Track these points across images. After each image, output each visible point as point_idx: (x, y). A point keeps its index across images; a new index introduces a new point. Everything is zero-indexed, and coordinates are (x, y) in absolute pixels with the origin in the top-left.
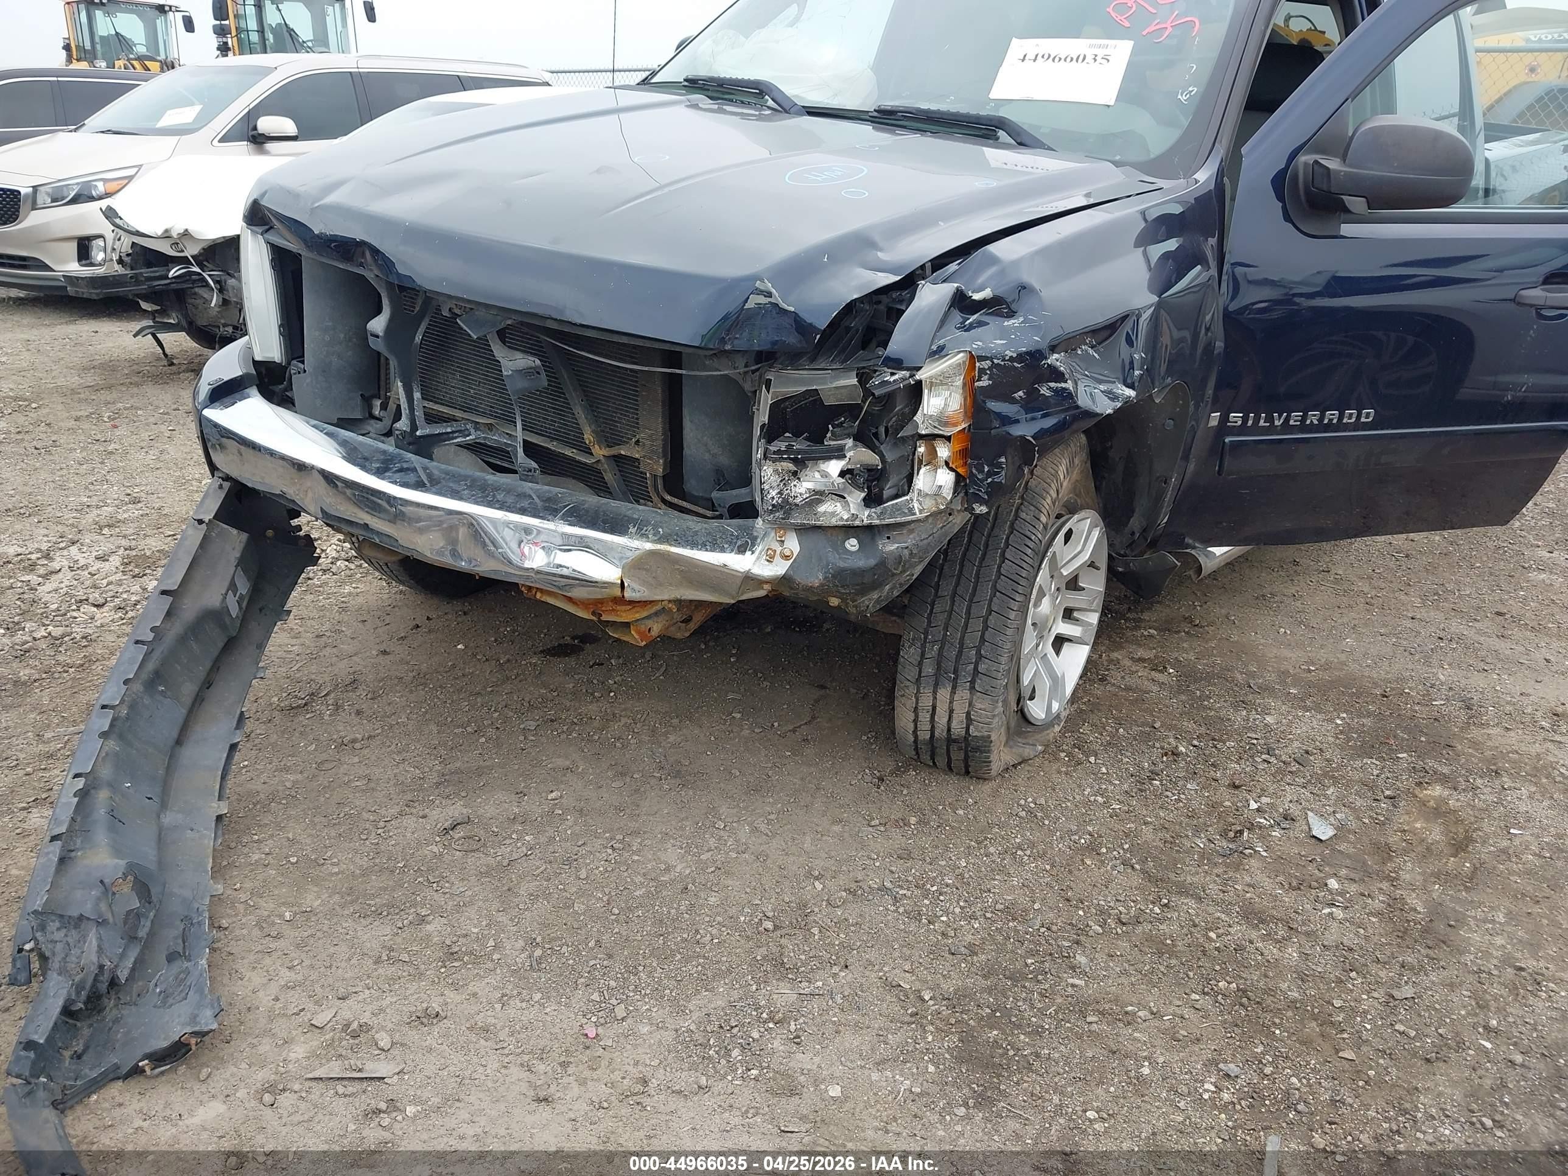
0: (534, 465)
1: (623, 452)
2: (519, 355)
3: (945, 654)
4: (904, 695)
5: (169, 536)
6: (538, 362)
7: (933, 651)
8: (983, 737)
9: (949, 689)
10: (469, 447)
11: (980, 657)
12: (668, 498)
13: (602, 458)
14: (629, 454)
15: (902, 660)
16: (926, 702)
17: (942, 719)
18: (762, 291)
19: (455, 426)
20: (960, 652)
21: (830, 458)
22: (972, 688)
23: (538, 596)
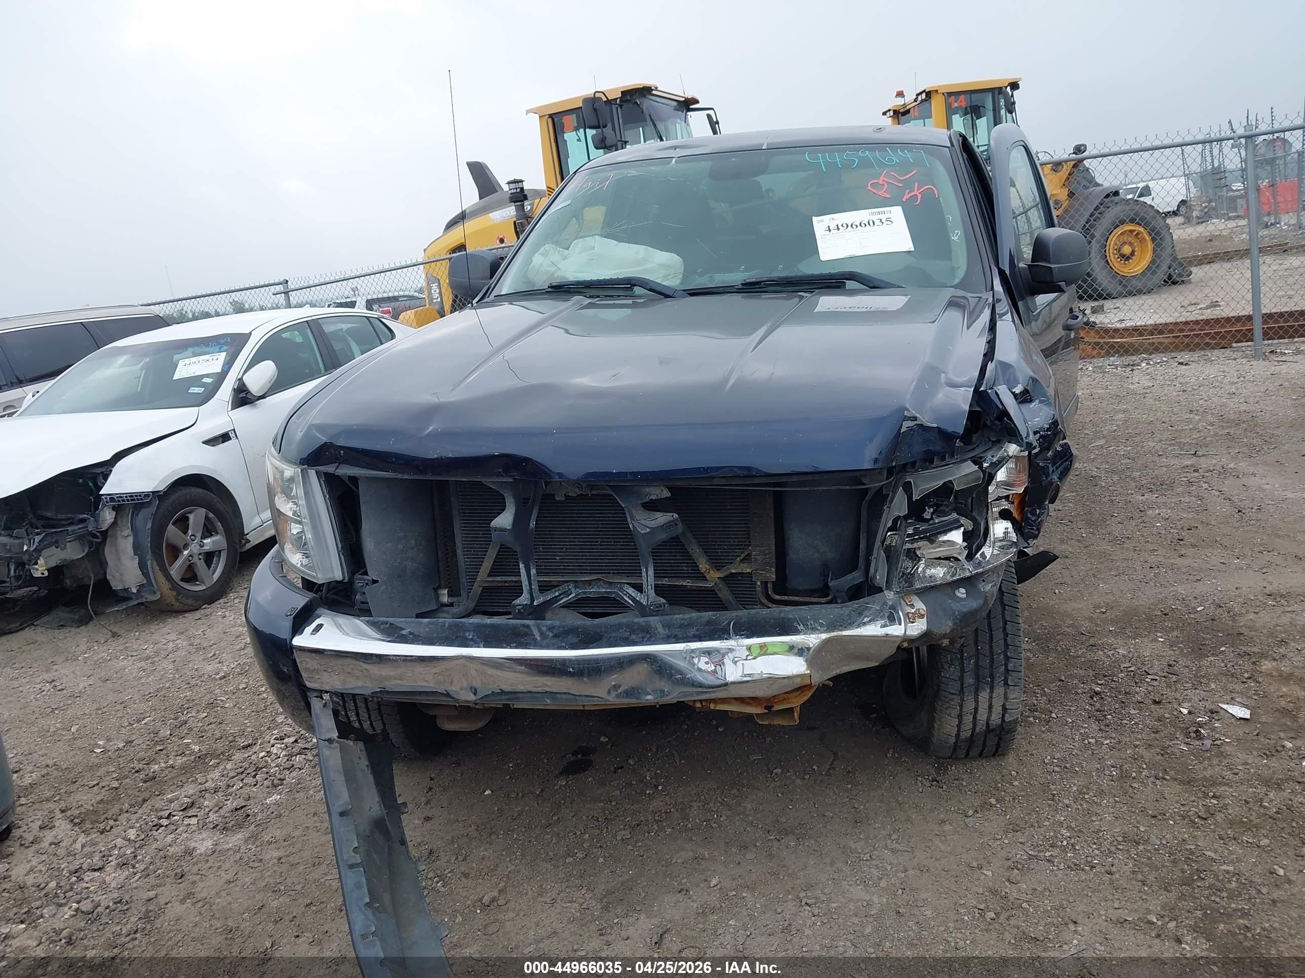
0: (663, 600)
1: (733, 571)
2: (659, 515)
3: (980, 664)
4: (949, 707)
5: (94, 786)
6: (676, 516)
7: (970, 664)
8: (1014, 720)
9: (988, 691)
10: (567, 606)
11: (1007, 658)
12: (777, 597)
13: (718, 581)
14: (740, 571)
15: (944, 679)
16: (969, 706)
17: (983, 715)
18: (909, 417)
19: (562, 589)
20: (992, 660)
21: (951, 530)
22: (1006, 684)
23: (712, 706)
